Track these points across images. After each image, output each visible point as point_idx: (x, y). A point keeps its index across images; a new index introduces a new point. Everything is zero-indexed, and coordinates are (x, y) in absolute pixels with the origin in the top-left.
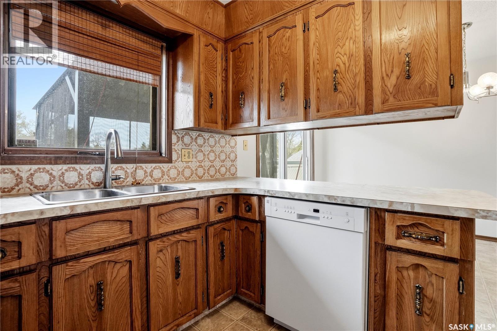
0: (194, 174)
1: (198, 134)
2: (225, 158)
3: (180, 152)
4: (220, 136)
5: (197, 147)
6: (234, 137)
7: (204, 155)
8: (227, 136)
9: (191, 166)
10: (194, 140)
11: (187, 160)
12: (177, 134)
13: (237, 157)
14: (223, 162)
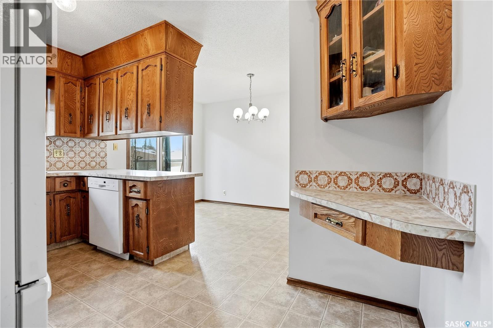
0: (65, 166)
1: (69, 139)
2: (95, 155)
3: (52, 151)
4: (91, 141)
5: (69, 148)
6: (104, 141)
7: (75, 153)
8: (97, 141)
9: (62, 161)
10: (65, 143)
11: (58, 156)
12: (50, 139)
13: (106, 155)
14: (93, 158)
